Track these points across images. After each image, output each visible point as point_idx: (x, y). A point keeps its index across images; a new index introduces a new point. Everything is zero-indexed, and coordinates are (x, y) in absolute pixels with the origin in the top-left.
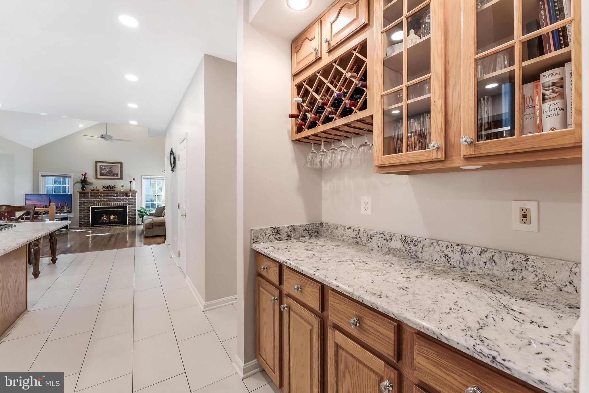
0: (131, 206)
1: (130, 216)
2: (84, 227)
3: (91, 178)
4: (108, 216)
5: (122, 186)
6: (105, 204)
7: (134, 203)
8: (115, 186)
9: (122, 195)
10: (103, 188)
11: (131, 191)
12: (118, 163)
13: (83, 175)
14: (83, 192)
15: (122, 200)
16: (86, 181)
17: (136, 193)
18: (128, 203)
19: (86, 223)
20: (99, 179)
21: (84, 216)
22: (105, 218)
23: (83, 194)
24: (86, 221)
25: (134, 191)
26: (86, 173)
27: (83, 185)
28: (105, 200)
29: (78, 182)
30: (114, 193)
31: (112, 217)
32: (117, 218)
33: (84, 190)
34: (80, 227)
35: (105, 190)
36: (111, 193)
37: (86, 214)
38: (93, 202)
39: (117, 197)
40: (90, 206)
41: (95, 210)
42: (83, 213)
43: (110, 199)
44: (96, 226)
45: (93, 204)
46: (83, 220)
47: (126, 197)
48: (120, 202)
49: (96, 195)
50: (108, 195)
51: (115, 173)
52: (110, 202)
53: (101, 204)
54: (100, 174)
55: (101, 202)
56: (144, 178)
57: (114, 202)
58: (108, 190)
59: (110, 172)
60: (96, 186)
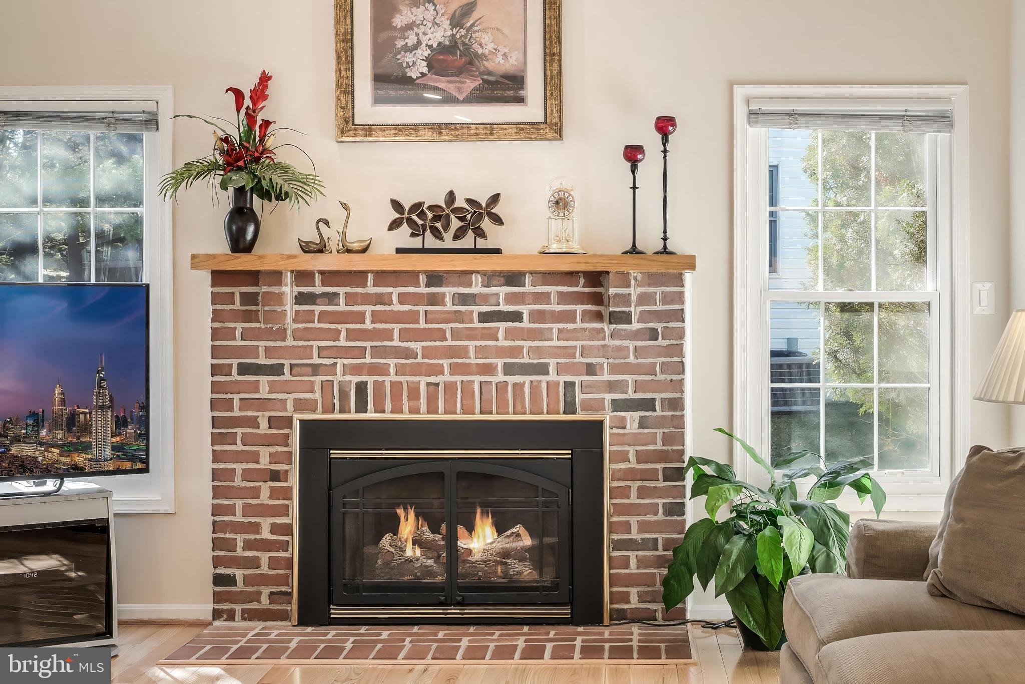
0: (636, 415)
2: (250, 615)
4: (447, 528)
5: (561, 203)
7: (661, 387)
8: (495, 199)
9: (564, 298)
10: (395, 225)
11: (634, 251)
13: (238, 95)
14: (243, 262)
15: (555, 352)
16: (261, 154)
17: (688, 276)
19: (264, 580)
20: (369, 129)
21: (250, 510)
22: (415, 542)
23: (237, 291)
24: (264, 557)
25: (665, 251)
26: (265, 79)
27: (240, 192)
28: (417, 346)
29: (200, 169)
30: (490, 278)
33: (248, 250)
34: (217, 614)
35: (417, 243)
36: (464, 276)
37: (265, 489)
38: (316, 369)
39: (516, 317)
40: (290, 406)
41: (336, 454)
42: (238, 482)
43: (456, 335)
44: (336, 612)
45: (317, 388)
46: (240, 552)
47: (599, 317)
48: (542, 369)
49: (342, 300)
50: (434, 300)
51: (500, 64)
52: (455, 369)
53: (378, 386)
54: (379, 79)
55: (382, 370)
56: (753, 107)
57: (488, 369)
58: (438, 244)
59: (453, 58)
60: (345, 206)
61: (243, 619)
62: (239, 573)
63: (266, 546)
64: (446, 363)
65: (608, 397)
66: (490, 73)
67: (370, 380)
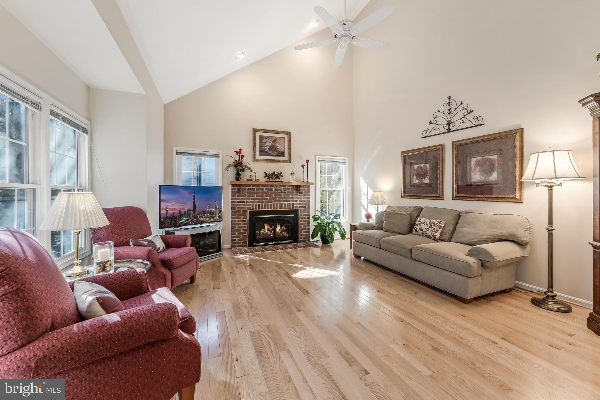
0: (303, 208)
1: (303, 228)
2: (238, 246)
3: (247, 158)
4: (273, 227)
5: (292, 174)
6: (268, 206)
7: (307, 204)
8: (282, 173)
9: (292, 189)
10: (265, 177)
12: (284, 133)
13: (237, 152)
14: (238, 183)
15: (291, 198)
16: (242, 163)
17: (311, 186)
18: (300, 204)
19: (242, 240)
20: (258, 160)
21: (238, 227)
22: (268, 230)
23: (237, 188)
24: (241, 235)
25: (307, 182)
26: (240, 149)
27: (238, 171)
28: (268, 198)
29: (229, 166)
30: (281, 186)
31: (278, 229)
32: (286, 231)
33: (239, 180)
34: (232, 247)
35: (268, 180)
36: (276, 186)
37: (242, 223)
38: (251, 202)
39: (285, 193)
40: (246, 208)
41: (255, 217)
42: (237, 222)
43: (275, 196)
44: (255, 244)
45: (251, 205)
46: (237, 235)
47: (297, 192)
48: (289, 201)
49: (256, 190)
50: (272, 190)
51: (281, 149)
52: (275, 201)
53: (262, 205)
54: (260, 151)
55: (263, 202)
56: (319, 159)
57: (280, 201)
58: (272, 180)
59: (273, 148)
60: (255, 173)
61: (238, 247)
62: (237, 239)
63: (242, 233)
64: (273, 200)
65: (299, 206)
66: (279, 151)
67: (260, 203)
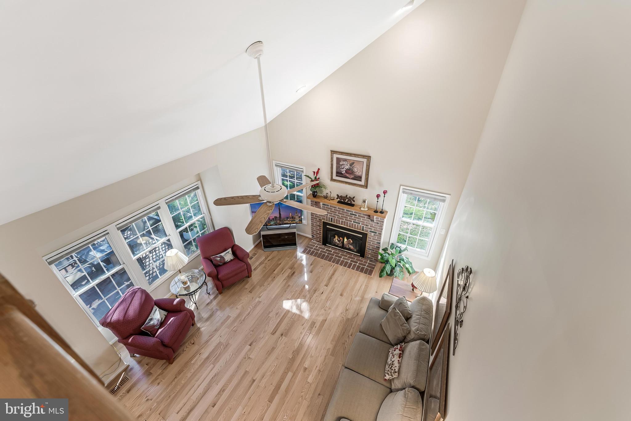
0: (374, 234)
1: (371, 248)
2: (316, 240)
3: (325, 177)
5: (365, 200)
6: (339, 221)
7: (378, 231)
8: (354, 198)
10: (337, 198)
12: (364, 156)
13: (314, 172)
15: (361, 222)
17: (386, 215)
18: (370, 229)
19: (318, 238)
20: (335, 180)
23: (314, 201)
26: (319, 169)
28: (340, 215)
33: (315, 196)
35: (341, 201)
37: (318, 227)
39: (356, 215)
41: (327, 226)
42: (314, 225)
43: (346, 215)
44: (327, 245)
45: (325, 217)
46: (315, 233)
48: (359, 224)
51: (358, 174)
52: (345, 220)
53: (334, 220)
54: (337, 173)
55: (335, 217)
56: (404, 191)
57: (351, 221)
58: (345, 202)
59: (350, 171)
60: (330, 191)
62: (315, 236)
63: (318, 234)
64: (344, 218)
65: (369, 230)
66: (356, 175)
67: (333, 218)
